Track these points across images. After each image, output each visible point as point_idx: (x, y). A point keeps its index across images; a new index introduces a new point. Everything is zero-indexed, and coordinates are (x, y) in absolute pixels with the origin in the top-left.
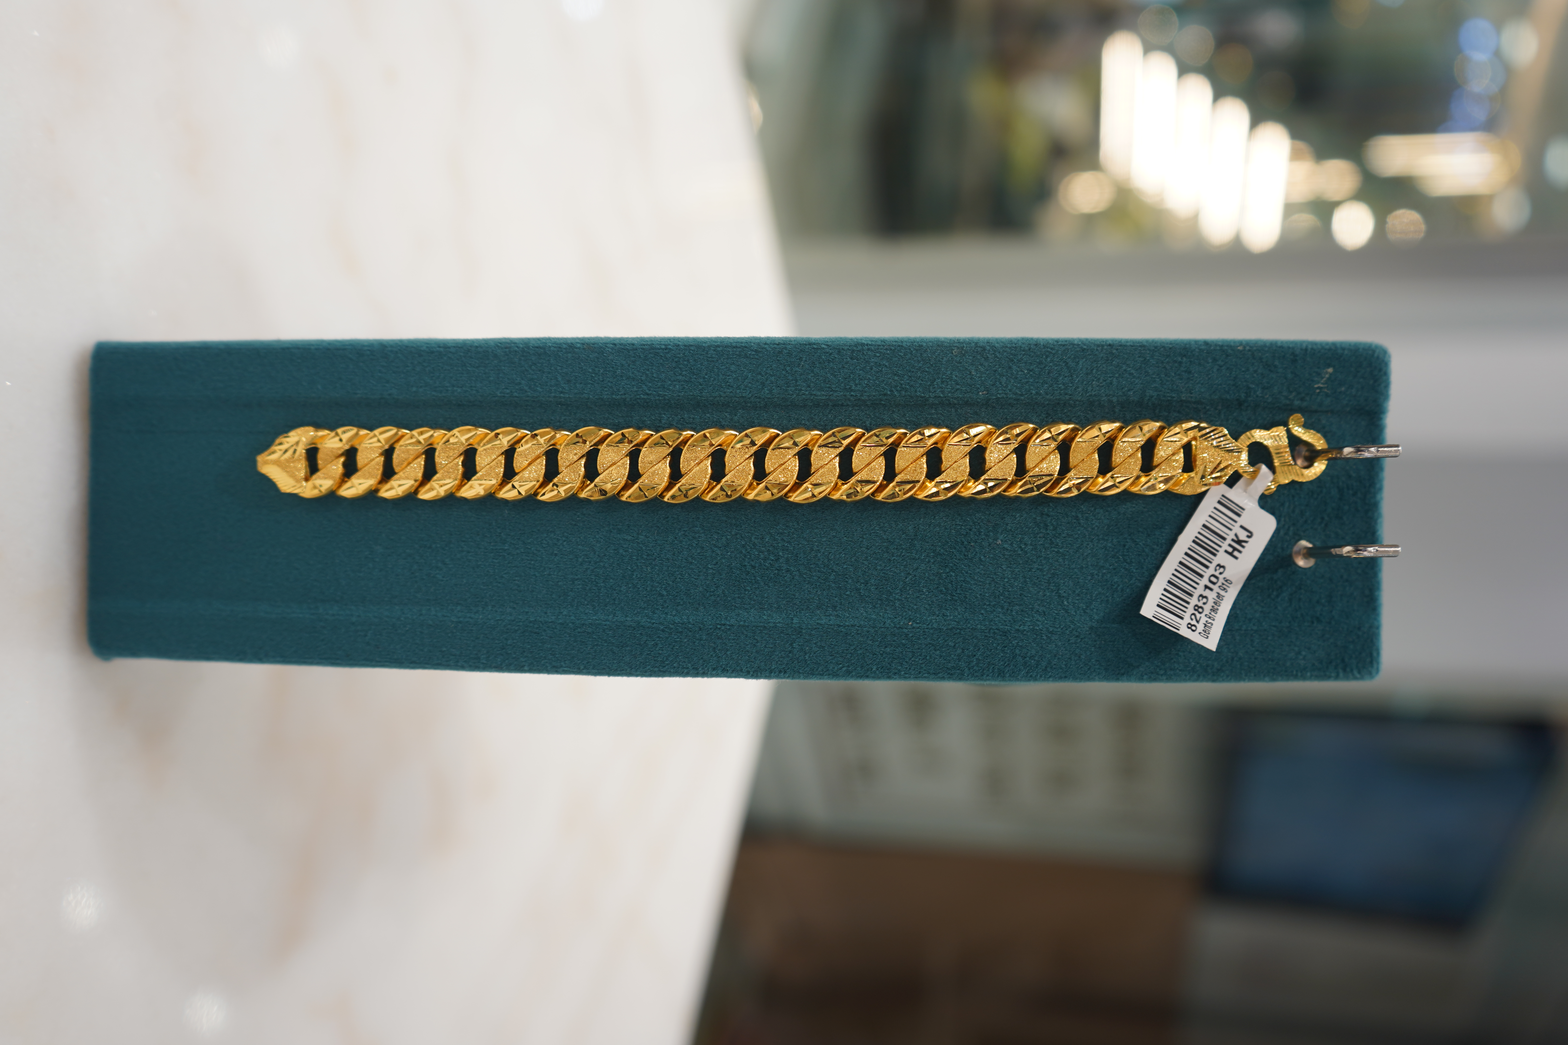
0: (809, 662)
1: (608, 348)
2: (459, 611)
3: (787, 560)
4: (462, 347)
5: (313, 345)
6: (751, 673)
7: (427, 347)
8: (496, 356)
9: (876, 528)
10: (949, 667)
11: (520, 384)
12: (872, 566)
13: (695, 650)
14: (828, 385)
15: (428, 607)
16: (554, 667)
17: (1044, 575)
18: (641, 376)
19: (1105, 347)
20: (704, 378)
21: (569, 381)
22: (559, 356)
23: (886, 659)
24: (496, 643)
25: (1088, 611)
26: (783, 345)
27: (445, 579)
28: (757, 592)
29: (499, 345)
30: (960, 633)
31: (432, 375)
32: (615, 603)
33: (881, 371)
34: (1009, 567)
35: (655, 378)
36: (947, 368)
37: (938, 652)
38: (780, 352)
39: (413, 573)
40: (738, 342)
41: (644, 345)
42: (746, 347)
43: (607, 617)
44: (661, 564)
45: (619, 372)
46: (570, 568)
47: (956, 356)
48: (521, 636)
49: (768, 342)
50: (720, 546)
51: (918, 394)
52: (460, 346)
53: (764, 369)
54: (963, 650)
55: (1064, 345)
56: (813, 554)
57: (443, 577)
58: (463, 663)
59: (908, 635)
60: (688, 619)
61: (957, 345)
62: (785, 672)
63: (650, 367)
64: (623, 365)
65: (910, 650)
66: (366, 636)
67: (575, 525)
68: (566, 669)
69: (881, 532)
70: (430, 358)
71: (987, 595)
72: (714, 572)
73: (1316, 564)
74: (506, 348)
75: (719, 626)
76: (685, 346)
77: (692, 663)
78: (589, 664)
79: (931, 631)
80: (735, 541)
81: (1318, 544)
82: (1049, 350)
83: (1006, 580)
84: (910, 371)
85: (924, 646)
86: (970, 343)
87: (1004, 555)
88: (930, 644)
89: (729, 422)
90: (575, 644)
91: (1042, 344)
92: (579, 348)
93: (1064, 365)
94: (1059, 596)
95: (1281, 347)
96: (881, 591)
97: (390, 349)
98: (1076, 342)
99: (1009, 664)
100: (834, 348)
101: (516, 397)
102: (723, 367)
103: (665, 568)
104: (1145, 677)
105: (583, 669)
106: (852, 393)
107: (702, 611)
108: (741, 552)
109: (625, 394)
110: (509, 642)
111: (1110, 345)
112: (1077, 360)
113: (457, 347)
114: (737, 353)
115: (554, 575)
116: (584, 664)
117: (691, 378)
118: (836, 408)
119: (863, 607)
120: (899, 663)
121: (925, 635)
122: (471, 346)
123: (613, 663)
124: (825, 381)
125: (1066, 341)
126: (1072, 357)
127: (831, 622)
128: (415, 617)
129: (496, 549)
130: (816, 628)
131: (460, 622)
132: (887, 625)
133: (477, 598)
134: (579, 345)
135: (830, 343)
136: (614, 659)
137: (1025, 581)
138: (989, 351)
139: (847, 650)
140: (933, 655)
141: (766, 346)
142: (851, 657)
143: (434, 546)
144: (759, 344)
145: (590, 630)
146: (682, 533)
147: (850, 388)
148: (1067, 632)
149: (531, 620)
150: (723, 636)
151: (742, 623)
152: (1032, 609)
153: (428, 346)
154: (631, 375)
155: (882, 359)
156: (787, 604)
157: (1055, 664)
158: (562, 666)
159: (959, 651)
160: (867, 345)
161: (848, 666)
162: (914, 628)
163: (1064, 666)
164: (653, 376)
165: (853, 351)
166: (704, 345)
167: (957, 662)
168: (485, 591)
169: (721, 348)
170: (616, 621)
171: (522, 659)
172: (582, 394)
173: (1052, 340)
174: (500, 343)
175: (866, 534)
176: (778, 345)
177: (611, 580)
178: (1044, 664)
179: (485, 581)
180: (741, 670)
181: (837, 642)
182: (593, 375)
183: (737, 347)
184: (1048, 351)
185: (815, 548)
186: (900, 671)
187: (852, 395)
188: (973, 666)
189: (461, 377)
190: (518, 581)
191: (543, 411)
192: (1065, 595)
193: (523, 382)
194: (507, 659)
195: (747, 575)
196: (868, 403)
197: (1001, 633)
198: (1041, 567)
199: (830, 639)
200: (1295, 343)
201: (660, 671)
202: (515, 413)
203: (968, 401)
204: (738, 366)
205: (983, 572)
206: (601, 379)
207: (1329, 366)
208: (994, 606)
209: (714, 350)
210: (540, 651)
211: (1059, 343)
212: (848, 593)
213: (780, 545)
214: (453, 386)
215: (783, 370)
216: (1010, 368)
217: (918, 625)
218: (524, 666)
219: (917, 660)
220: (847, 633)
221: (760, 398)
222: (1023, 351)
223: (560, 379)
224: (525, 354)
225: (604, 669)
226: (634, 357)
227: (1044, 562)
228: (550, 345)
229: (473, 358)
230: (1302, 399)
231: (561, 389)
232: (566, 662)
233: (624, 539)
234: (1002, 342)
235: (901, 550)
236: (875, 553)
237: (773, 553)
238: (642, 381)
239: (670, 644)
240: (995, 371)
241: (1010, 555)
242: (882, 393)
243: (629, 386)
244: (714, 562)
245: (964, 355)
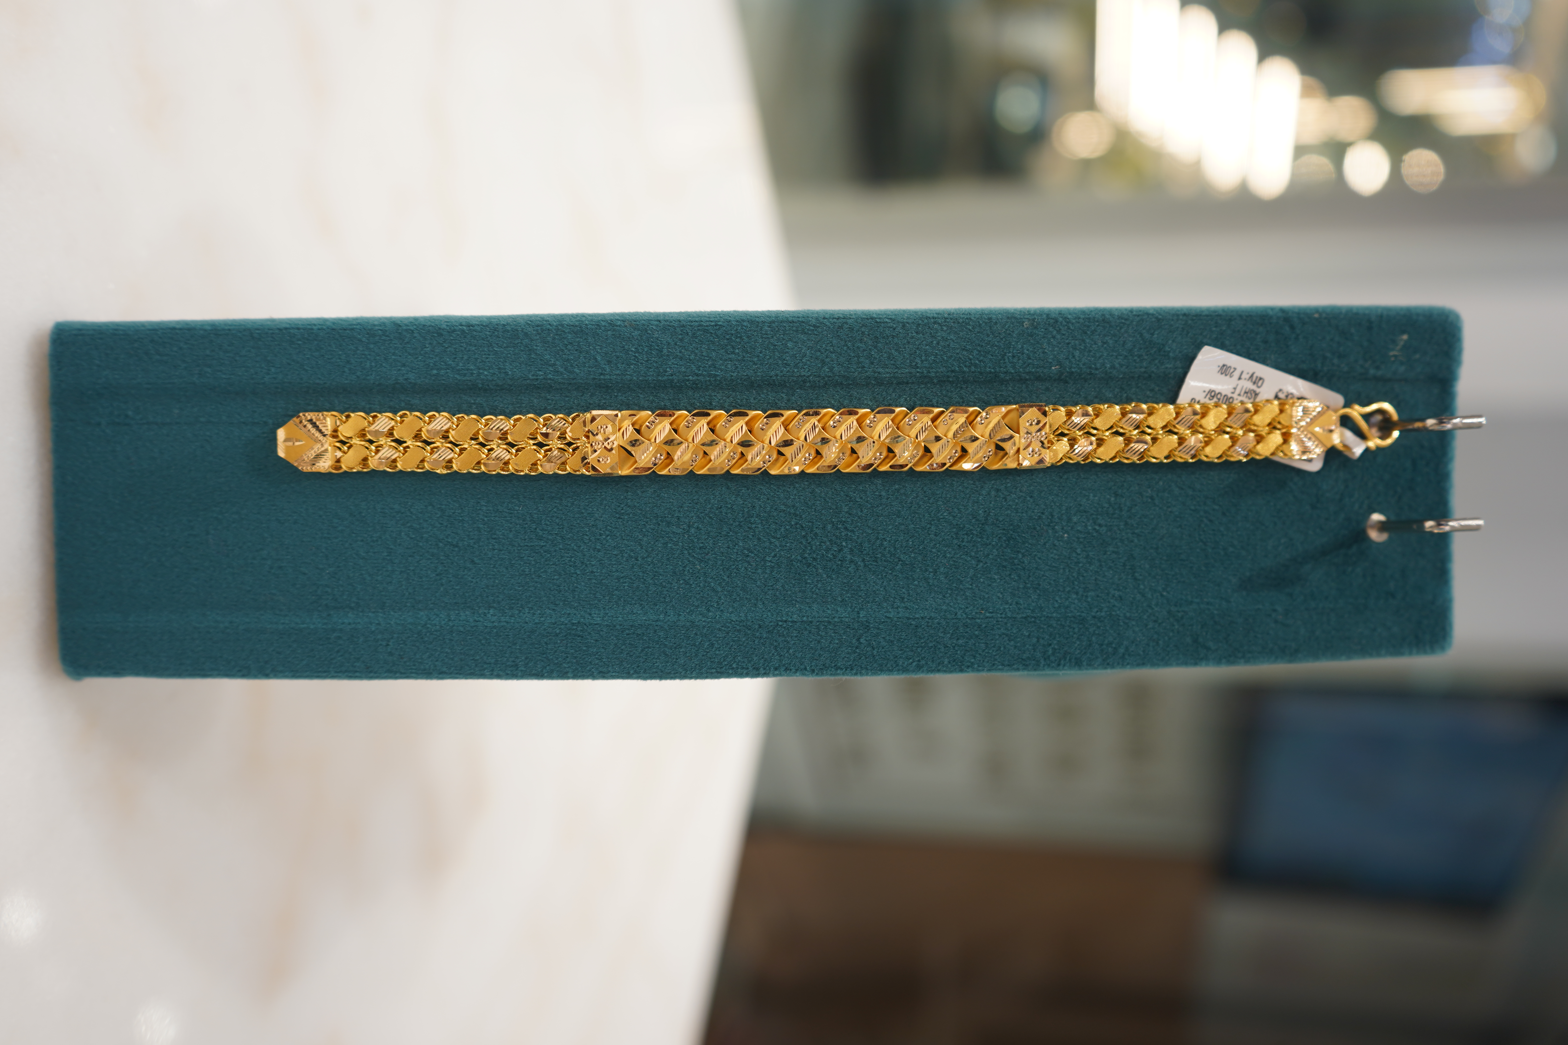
0: (877, 658)
1: (652, 325)
2: (492, 615)
3: (851, 550)
4: (487, 326)
5: (315, 325)
6: (816, 671)
7: (447, 326)
8: (526, 334)
9: (945, 514)
10: (1024, 658)
11: (554, 365)
12: (941, 553)
13: (755, 649)
14: (892, 362)
15: (457, 612)
16: (601, 672)
17: (1119, 558)
18: (689, 356)
19: (1181, 317)
20: (758, 356)
21: (609, 362)
22: (598, 334)
23: (959, 652)
24: (536, 648)
25: (1165, 594)
26: (842, 320)
27: (474, 581)
28: (819, 585)
29: (530, 323)
30: (1034, 622)
31: (454, 356)
32: (665, 602)
33: (949, 345)
34: (1083, 551)
35: (705, 356)
36: (1018, 342)
37: (1012, 643)
38: (841, 327)
39: (437, 575)
40: (794, 317)
41: (692, 322)
42: (803, 322)
43: (658, 617)
44: (715, 558)
45: (665, 351)
46: (615, 564)
47: (1027, 328)
48: (563, 640)
49: (827, 316)
50: (778, 536)
51: (988, 370)
52: (484, 324)
53: (824, 346)
54: (1038, 638)
55: (1138, 316)
56: (878, 542)
57: (473, 578)
58: (500, 672)
59: (981, 625)
60: (746, 616)
61: (1028, 317)
62: (852, 669)
63: (699, 346)
64: (669, 344)
65: (984, 641)
66: (388, 645)
67: (619, 518)
68: (614, 674)
69: (950, 518)
70: (452, 338)
71: (1061, 581)
72: (772, 564)
73: (1390, 538)
74: (538, 326)
75: (780, 623)
76: (737, 321)
77: (752, 663)
78: (639, 668)
79: (1005, 621)
80: (795, 530)
81: (1393, 518)
82: (1123, 321)
83: (1081, 565)
84: (979, 345)
85: (997, 638)
86: (1042, 315)
87: (1078, 538)
88: (1004, 634)
89: (786, 403)
90: (623, 647)
91: (1116, 314)
92: (620, 326)
93: (1138, 336)
94: (1135, 579)
95: (1357, 314)
96: (950, 580)
97: (405, 328)
98: (1151, 312)
99: (1085, 653)
100: (898, 322)
101: (550, 379)
102: (779, 343)
103: (720, 562)
104: (1224, 661)
105: (633, 674)
106: (918, 370)
107: (760, 606)
108: (801, 543)
109: (672, 375)
110: (549, 647)
111: (1185, 315)
112: (1152, 331)
113: (482, 325)
114: (794, 328)
115: (598, 573)
116: (633, 668)
117: (744, 357)
118: (901, 386)
119: (932, 598)
120: (972, 655)
121: (999, 624)
122: (497, 325)
123: (666, 666)
124: (889, 358)
125: (1140, 311)
126: (1148, 328)
127: (900, 615)
128: (443, 622)
129: (531, 546)
130: (884, 622)
131: (495, 627)
132: (959, 617)
133: (512, 600)
134: (619, 323)
135: (893, 317)
136: (667, 662)
137: (1101, 565)
138: (1061, 323)
139: (917, 643)
140: (1007, 646)
141: (826, 320)
142: (922, 651)
143: (460, 544)
144: (817, 319)
145: (639, 632)
146: (737, 523)
147: (916, 365)
148: (1145, 617)
149: (574, 622)
150: (785, 633)
151: (805, 619)
152: (1108, 594)
153: (448, 324)
154: (678, 354)
155: (949, 333)
156: (852, 597)
157: (1132, 651)
158: (609, 671)
159: (1035, 640)
160: (933, 318)
161: (919, 661)
162: (987, 617)
163: (1141, 653)
164: (703, 355)
165: (919, 325)
166: (757, 319)
167: (1032, 653)
168: (520, 593)
169: (776, 324)
170: (669, 620)
171: (565, 665)
172: (625, 375)
173: (1126, 309)
174: (531, 321)
175: (934, 520)
176: (838, 319)
177: (661, 577)
178: (1121, 650)
179: (520, 581)
180: (805, 669)
181: (906, 635)
182: (637, 355)
183: (793, 322)
184: (1123, 323)
185: (881, 536)
186: (973, 664)
187: (918, 372)
188: (1049, 657)
189: (487, 358)
190: (557, 579)
191: (581, 394)
192: (1141, 577)
193: (558, 363)
194: (549, 665)
195: (808, 567)
196: (935, 381)
197: (1077, 621)
198: (1115, 550)
199: (899, 632)
200: (1370, 309)
201: (718, 672)
202: (549, 397)
203: (1040, 376)
204: (795, 342)
205: (1057, 557)
206: (646, 359)
207: (1404, 332)
208: (1069, 592)
209: (769, 327)
210: (585, 656)
211: (1134, 313)
212: (916, 582)
213: (843, 534)
214: (479, 369)
215: (844, 346)
216: (1083, 341)
217: (992, 615)
218: (567, 673)
219: (990, 651)
220: (916, 626)
221: (819, 376)
222: (1097, 321)
223: (599, 359)
224: (559, 333)
225: (656, 672)
226: (681, 334)
227: (1119, 544)
228: (587, 322)
229: (500, 338)
230: (1378, 368)
231: (600, 371)
232: (615, 667)
233: (674, 532)
234: (1075, 313)
235: (971, 536)
236: (944, 540)
237: (835, 543)
238: (690, 360)
239: (727, 644)
240: (1068, 344)
241: (1085, 538)
242: (950, 369)
243: (676, 366)
244: (773, 554)
245: (1036, 328)
